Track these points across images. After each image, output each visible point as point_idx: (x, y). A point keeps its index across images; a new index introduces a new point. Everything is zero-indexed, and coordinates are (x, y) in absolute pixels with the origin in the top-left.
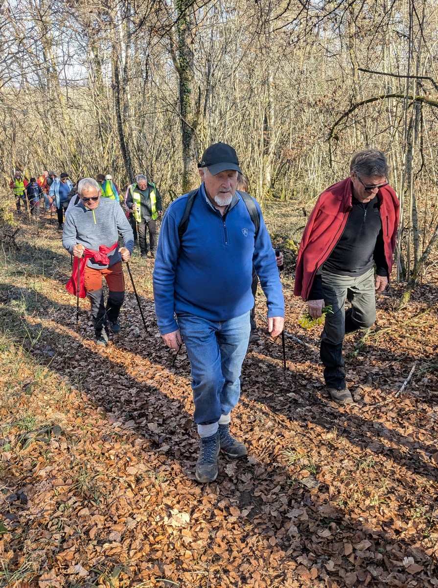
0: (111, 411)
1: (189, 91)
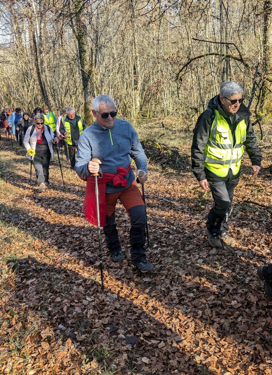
0: (62, 248)
1: (85, 51)
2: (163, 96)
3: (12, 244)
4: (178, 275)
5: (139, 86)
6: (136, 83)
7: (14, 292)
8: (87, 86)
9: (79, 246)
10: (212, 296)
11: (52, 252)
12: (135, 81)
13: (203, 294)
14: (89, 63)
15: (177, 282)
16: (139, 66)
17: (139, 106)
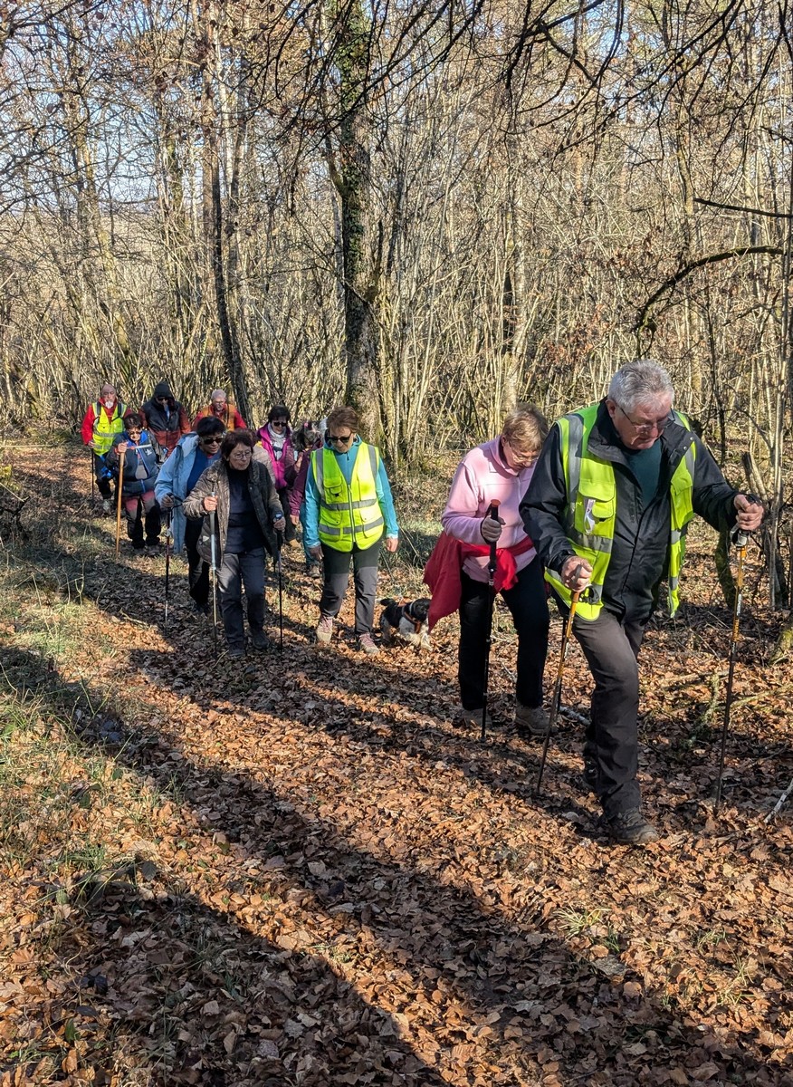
0: (238, 840)
1: (360, 230)
2: (593, 374)
3: (94, 810)
4: (597, 976)
5: (519, 339)
6: (509, 330)
7: (83, 965)
8: (357, 337)
9: (291, 842)
10: (712, 1063)
11: (208, 850)
12: (506, 324)
13: (679, 1052)
14: (369, 268)
15: (596, 1001)
16: (523, 278)
17: (514, 403)
